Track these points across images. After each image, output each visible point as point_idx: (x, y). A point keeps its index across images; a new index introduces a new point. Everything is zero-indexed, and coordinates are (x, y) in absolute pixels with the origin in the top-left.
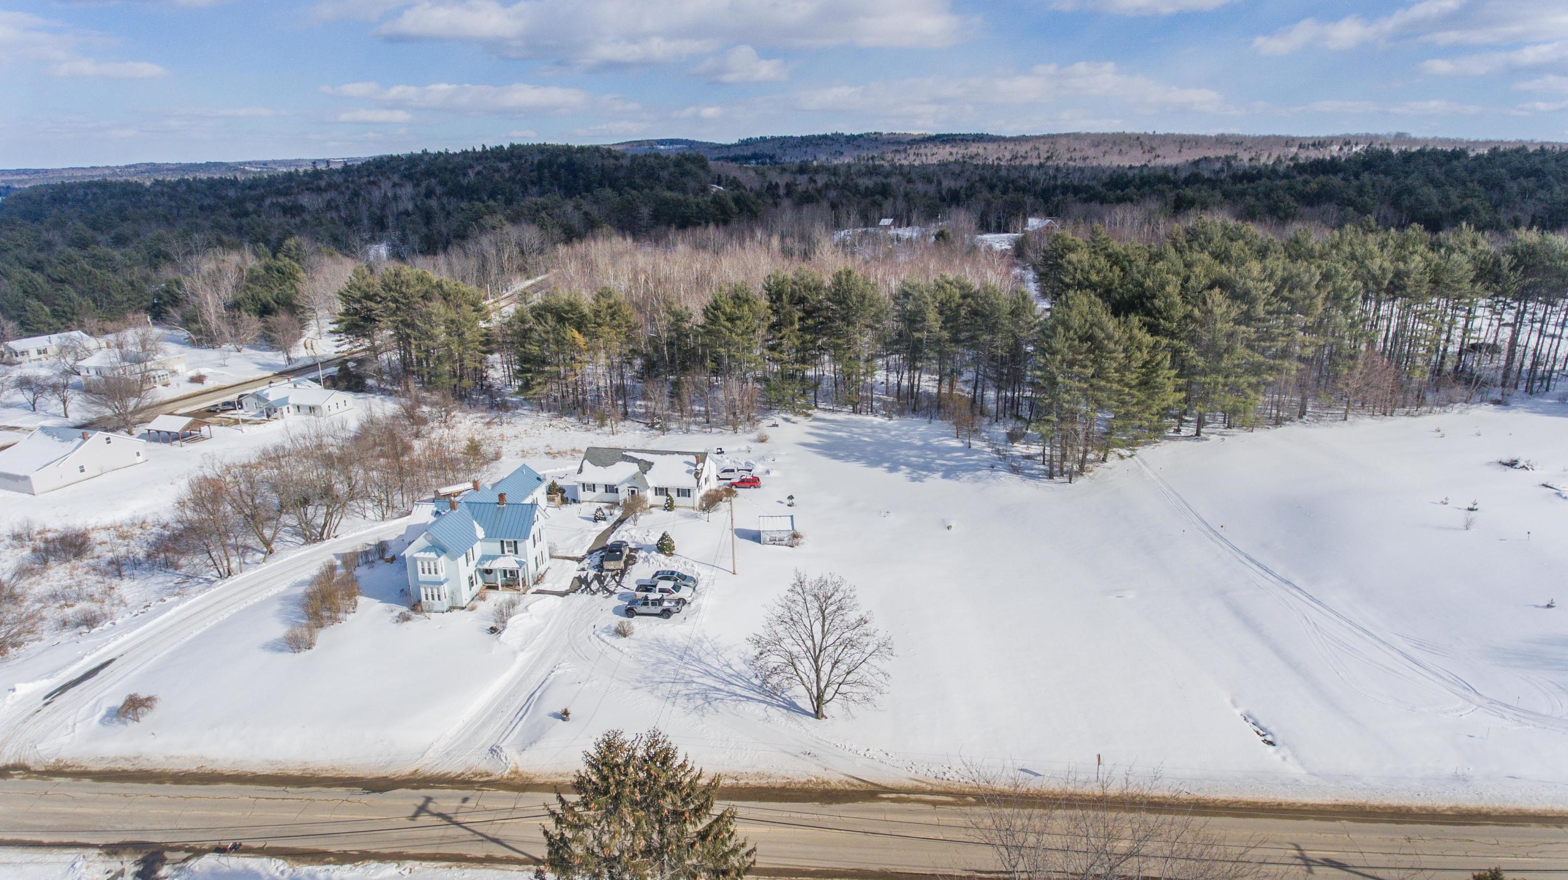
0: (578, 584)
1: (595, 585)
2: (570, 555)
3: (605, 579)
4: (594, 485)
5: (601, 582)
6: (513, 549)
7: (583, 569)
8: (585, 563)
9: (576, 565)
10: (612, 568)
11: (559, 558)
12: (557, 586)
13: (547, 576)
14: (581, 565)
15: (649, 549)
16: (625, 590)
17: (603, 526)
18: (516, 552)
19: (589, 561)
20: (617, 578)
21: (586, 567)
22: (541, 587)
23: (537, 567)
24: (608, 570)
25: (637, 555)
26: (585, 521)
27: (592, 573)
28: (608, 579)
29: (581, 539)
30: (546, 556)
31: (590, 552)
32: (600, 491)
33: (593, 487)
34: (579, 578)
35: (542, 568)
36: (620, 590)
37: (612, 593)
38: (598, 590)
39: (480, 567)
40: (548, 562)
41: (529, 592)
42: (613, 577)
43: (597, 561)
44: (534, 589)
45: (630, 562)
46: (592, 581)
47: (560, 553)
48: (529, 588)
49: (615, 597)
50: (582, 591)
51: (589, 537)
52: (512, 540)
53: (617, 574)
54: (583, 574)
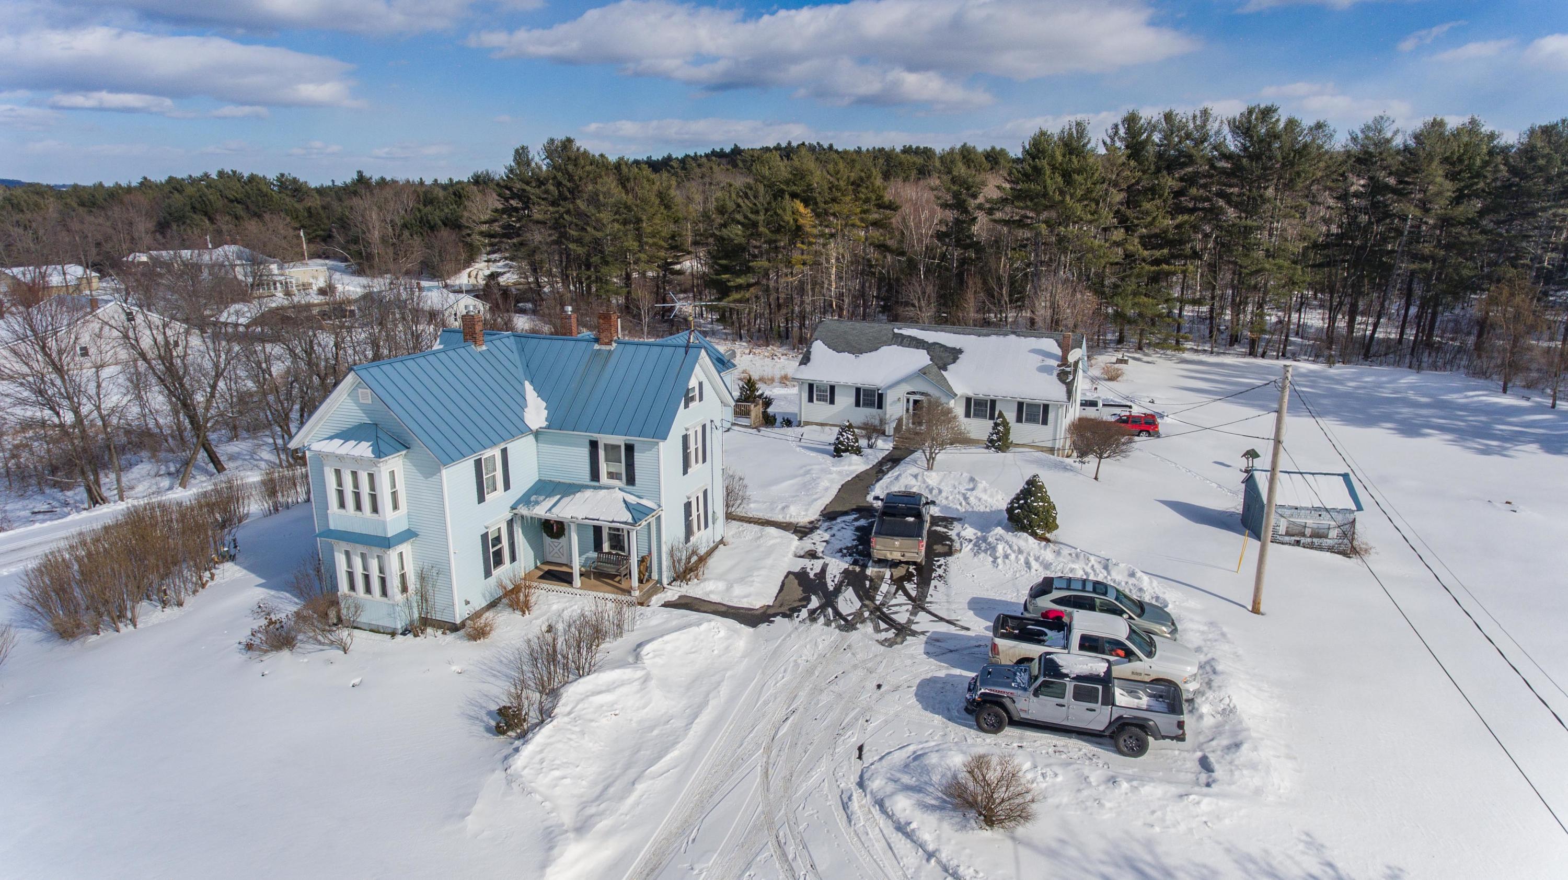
0: (798, 592)
1: (848, 602)
2: (779, 518)
3: (875, 588)
4: (832, 388)
5: (866, 593)
6: (622, 468)
7: (812, 555)
8: (817, 540)
9: (793, 543)
10: (897, 556)
11: (750, 520)
12: (738, 591)
13: (712, 562)
14: (807, 544)
15: (984, 522)
16: (943, 628)
17: (855, 465)
18: (631, 480)
19: (827, 536)
20: (911, 587)
21: (820, 548)
22: (694, 589)
23: (689, 532)
24: (882, 562)
25: (953, 534)
26: (813, 454)
27: (836, 567)
28: (884, 588)
29: (804, 485)
30: (717, 506)
31: (829, 515)
32: (845, 400)
33: (830, 394)
34: (801, 576)
35: (702, 539)
36: (923, 622)
37: (903, 631)
38: (858, 615)
39: (523, 510)
40: (719, 528)
41: (657, 599)
42: (899, 583)
43: (847, 537)
44: (672, 593)
45: (938, 548)
46: (838, 590)
47: (754, 509)
48: (658, 587)
49: (914, 646)
50: (813, 617)
51: (825, 483)
52: (619, 440)
53: (908, 577)
54: (814, 567)
